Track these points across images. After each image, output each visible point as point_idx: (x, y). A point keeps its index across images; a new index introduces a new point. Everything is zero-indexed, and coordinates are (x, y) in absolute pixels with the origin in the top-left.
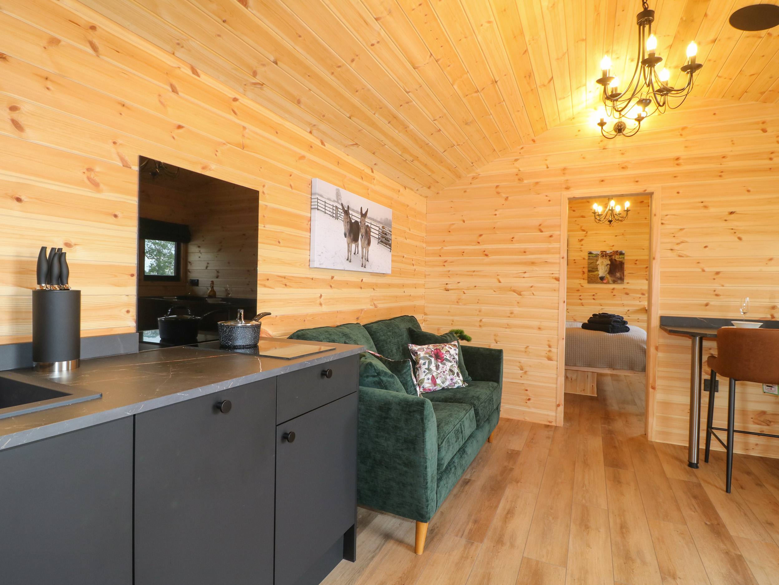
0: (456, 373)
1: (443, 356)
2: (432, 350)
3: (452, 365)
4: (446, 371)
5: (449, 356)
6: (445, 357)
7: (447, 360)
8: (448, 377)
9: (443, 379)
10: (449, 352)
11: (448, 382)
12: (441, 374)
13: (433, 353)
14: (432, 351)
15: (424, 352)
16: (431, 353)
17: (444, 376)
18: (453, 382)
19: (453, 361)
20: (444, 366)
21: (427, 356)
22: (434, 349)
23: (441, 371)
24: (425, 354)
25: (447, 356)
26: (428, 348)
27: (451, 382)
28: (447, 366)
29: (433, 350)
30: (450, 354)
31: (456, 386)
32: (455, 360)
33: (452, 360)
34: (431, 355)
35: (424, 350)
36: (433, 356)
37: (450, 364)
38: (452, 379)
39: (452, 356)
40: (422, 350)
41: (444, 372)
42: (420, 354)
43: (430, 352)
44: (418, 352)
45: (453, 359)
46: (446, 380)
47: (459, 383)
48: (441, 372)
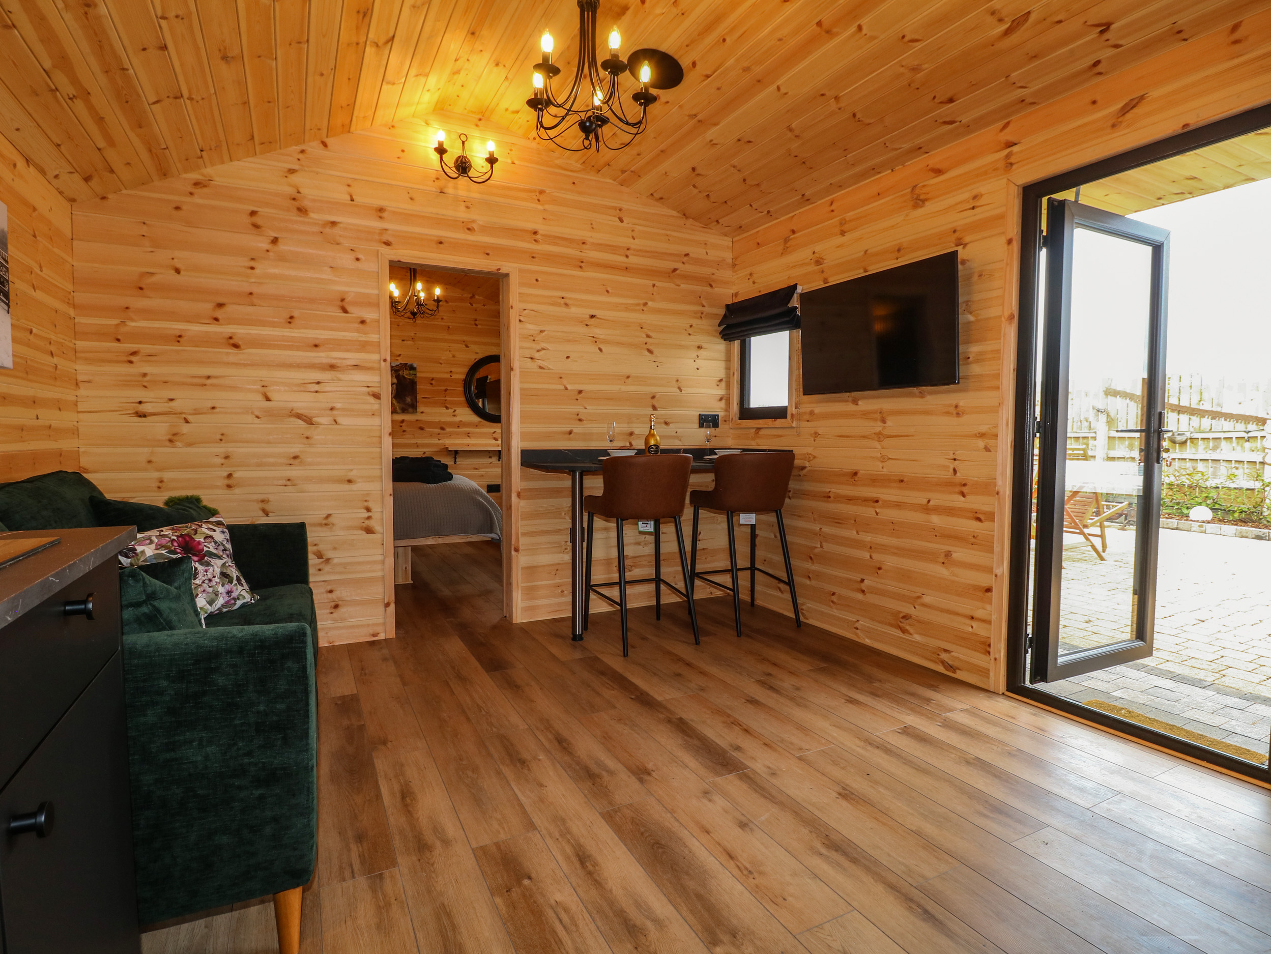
0: (235, 578)
1: (201, 547)
2: (173, 537)
3: (225, 563)
4: (214, 577)
5: (214, 545)
6: (206, 549)
7: (211, 555)
8: (221, 589)
9: (209, 596)
10: (213, 538)
11: (221, 598)
12: (205, 585)
13: (175, 544)
14: (174, 540)
15: (153, 546)
16: (172, 544)
17: (211, 590)
18: (232, 597)
19: (224, 556)
20: (207, 568)
21: (163, 552)
22: (178, 537)
23: (204, 578)
24: (157, 549)
25: (209, 548)
26: (160, 535)
27: (227, 599)
28: (216, 567)
29: (175, 538)
30: (216, 542)
31: (239, 603)
32: (228, 552)
33: (221, 553)
34: (173, 548)
35: (151, 542)
36: (179, 551)
37: (220, 562)
38: (229, 593)
39: (219, 545)
40: (148, 542)
41: (210, 580)
42: (143, 552)
43: (169, 544)
44: (136, 547)
45: (223, 550)
46: (217, 595)
47: (244, 598)
48: (203, 582)
